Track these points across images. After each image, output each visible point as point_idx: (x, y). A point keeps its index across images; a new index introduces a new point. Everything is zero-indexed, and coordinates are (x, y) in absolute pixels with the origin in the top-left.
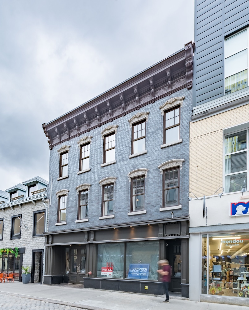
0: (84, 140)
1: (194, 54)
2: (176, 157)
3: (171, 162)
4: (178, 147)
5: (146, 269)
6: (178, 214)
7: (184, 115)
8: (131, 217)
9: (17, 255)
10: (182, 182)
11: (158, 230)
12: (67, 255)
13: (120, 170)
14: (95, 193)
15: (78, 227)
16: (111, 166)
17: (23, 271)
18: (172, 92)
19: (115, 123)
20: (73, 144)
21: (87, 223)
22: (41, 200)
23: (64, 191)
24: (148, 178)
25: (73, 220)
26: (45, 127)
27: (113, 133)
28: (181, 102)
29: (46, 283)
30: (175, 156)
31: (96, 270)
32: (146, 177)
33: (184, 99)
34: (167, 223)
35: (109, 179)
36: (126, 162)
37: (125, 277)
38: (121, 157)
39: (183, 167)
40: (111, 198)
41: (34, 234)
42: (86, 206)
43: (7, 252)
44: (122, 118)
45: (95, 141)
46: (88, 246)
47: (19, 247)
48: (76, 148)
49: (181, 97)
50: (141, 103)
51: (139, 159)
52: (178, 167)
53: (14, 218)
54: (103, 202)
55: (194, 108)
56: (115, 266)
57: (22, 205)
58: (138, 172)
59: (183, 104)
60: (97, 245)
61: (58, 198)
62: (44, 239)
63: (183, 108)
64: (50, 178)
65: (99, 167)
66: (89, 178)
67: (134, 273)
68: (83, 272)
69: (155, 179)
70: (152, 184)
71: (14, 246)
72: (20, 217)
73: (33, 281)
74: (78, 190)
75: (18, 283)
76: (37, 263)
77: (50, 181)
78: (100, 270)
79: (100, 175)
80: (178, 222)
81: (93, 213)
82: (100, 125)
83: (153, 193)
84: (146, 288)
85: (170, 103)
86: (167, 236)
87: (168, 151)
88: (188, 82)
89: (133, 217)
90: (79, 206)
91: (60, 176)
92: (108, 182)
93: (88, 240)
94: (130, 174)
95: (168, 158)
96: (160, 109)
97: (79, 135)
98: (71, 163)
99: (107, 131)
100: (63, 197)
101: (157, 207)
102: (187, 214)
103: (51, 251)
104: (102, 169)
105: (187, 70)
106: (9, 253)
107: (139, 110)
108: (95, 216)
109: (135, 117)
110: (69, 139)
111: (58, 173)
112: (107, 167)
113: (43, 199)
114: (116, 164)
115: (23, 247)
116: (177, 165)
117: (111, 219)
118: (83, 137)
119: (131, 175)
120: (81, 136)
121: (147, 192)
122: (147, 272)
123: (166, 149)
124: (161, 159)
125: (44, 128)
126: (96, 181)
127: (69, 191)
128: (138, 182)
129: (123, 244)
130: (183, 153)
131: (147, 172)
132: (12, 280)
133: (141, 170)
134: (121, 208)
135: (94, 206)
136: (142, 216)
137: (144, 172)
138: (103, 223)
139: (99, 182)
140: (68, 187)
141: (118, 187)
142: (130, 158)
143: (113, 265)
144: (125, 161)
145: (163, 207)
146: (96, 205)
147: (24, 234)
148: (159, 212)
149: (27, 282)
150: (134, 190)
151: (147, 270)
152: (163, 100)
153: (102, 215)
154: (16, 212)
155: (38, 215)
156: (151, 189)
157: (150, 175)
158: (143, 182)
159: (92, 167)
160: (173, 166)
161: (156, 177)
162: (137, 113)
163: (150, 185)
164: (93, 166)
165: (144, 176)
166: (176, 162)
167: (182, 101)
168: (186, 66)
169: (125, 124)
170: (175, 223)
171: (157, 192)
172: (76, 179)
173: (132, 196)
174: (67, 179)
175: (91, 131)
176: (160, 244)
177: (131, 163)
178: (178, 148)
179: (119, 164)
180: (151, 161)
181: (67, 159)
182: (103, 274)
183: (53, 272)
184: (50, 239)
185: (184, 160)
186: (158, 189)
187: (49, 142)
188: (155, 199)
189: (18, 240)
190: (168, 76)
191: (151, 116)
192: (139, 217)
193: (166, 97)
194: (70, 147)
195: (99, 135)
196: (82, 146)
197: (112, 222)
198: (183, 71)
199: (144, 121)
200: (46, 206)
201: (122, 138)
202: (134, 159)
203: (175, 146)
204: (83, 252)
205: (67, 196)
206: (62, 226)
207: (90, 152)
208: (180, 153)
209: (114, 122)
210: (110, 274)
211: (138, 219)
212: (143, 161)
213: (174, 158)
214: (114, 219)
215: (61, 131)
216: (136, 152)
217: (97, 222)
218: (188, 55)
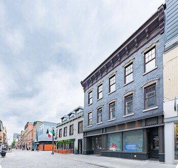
0: (99, 84)
1: (165, 11)
2: (153, 78)
3: (150, 82)
4: (155, 71)
6: (155, 112)
7: (158, 51)
8: (125, 118)
9: (72, 142)
10: (158, 92)
11: (142, 123)
12: (93, 140)
13: (118, 94)
14: (105, 109)
15: (97, 127)
16: (113, 93)
17: (75, 149)
18: (149, 41)
19: (115, 70)
20: (95, 87)
21: (102, 124)
22: (81, 116)
23: (91, 110)
24: (135, 95)
25: (95, 124)
26: (82, 83)
27: (114, 75)
28: (156, 44)
29: (84, 154)
31: (107, 147)
33: (158, 41)
34: (147, 118)
35: (112, 100)
37: (122, 150)
38: (119, 87)
39: (158, 83)
40: (114, 110)
41: (78, 132)
42: (101, 115)
44: (119, 66)
45: (105, 83)
46: (102, 135)
48: (96, 89)
49: (156, 41)
50: (130, 54)
51: (129, 85)
52: (155, 83)
53: (70, 126)
54: (110, 112)
55: (166, 44)
56: (117, 145)
57: (73, 120)
58: (129, 93)
59: (158, 45)
60: (107, 134)
61: (88, 114)
62: (83, 134)
63: (158, 47)
67: (128, 148)
68: (101, 148)
71: (71, 138)
72: (73, 125)
73: (78, 154)
74: (97, 109)
75: (73, 154)
76: (80, 145)
77: (84, 107)
78: (109, 147)
79: (108, 99)
80: (155, 117)
82: (107, 74)
83: (138, 102)
84: (135, 156)
85: (148, 48)
86: (148, 126)
88: (161, 30)
89: (127, 118)
90: (98, 117)
91: (89, 104)
92: (112, 102)
93: (103, 133)
95: (148, 80)
96: (142, 53)
97: (97, 82)
98: (94, 96)
99: (111, 76)
100: (91, 113)
101: (141, 110)
102: (162, 111)
103: (86, 139)
104: (108, 96)
105: (160, 23)
106: (69, 141)
107: (128, 59)
108: (105, 120)
109: (126, 63)
110: (93, 85)
111: (88, 102)
112: (111, 94)
114: (116, 92)
115: (74, 138)
118: (99, 82)
119: (125, 95)
121: (134, 102)
123: (147, 75)
124: (143, 82)
127: (93, 110)
128: (129, 98)
129: (121, 133)
130: (158, 74)
131: (134, 91)
134: (119, 114)
136: (132, 116)
137: (132, 92)
138: (110, 123)
139: (107, 102)
140: (93, 108)
141: (118, 103)
142: (124, 86)
144: (121, 88)
145: (145, 109)
146: (106, 115)
147: (74, 133)
148: (142, 113)
149: (76, 154)
150: (126, 103)
151: (136, 146)
152: (143, 47)
153: (109, 119)
154: (71, 123)
155: (80, 123)
157: (136, 93)
158: (132, 97)
159: (103, 96)
160: (152, 84)
161: (140, 93)
162: (127, 61)
163: (136, 98)
165: (132, 94)
166: (153, 81)
168: (159, 21)
169: (121, 69)
170: (153, 117)
171: (141, 101)
172: (96, 104)
173: (125, 106)
174: (92, 104)
175: (103, 78)
176: (144, 131)
177: (124, 89)
179: (118, 91)
180: (137, 84)
181: (92, 95)
182: (110, 149)
183: (87, 148)
184: (85, 134)
185: (159, 78)
186: (141, 99)
187: (84, 89)
188: (139, 106)
189: (72, 135)
190: (147, 32)
191: (136, 59)
192: (130, 117)
193: (146, 45)
194: (93, 89)
195: (107, 79)
196: (98, 87)
197: (115, 122)
199: (132, 63)
200: (83, 119)
202: (126, 86)
203: (153, 72)
204: (100, 138)
206: (90, 127)
207: (103, 88)
208: (156, 75)
210: (114, 149)
212: (132, 86)
214: (116, 120)
215: (89, 82)
216: (127, 82)
217: (107, 123)
218: (161, 13)
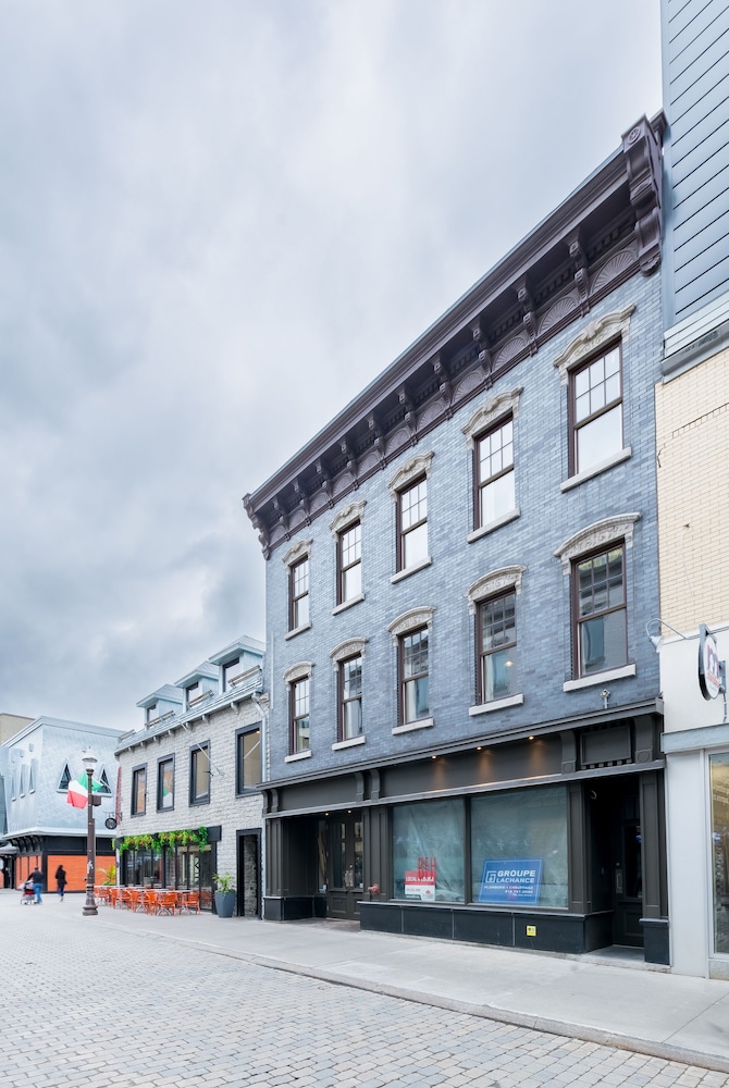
0: (344, 516)
2: (611, 510)
3: (595, 531)
4: (619, 474)
5: (532, 873)
6: (624, 695)
7: (636, 367)
8: (480, 719)
9: (205, 847)
10: (635, 589)
11: (561, 752)
12: (320, 840)
13: (442, 584)
14: (378, 663)
15: (339, 763)
16: (419, 575)
17: (219, 885)
18: (592, 303)
19: (424, 448)
20: (318, 535)
21: (362, 747)
22: (248, 699)
23: (303, 666)
24: (526, 594)
25: (327, 745)
26: (250, 503)
27: (422, 477)
28: (624, 326)
29: (270, 917)
30: (611, 508)
31: (392, 881)
32: (518, 592)
33: (632, 312)
34: (587, 729)
35: (414, 614)
36: (460, 556)
37: (470, 897)
38: (446, 543)
39: (636, 540)
40: (421, 670)
41: (240, 790)
42: (360, 699)
43: (184, 839)
44: (444, 426)
45: (373, 512)
46: (366, 813)
47: (208, 826)
48: (327, 543)
49: (620, 310)
50: (498, 366)
51: (498, 541)
52: (622, 541)
53: (194, 753)
54: (402, 683)
55: (667, 335)
56: (441, 868)
57: (209, 716)
58: (495, 581)
59: (632, 330)
60: (390, 808)
61: (288, 689)
62: (260, 800)
63: (632, 341)
64: (268, 638)
65: (386, 584)
66: (361, 620)
67: (495, 887)
69: (548, 594)
70: (538, 610)
71: (199, 823)
72: (205, 748)
73: (241, 912)
74: (335, 659)
75: (209, 915)
76: (248, 864)
77: (268, 644)
78: (402, 881)
79: (391, 608)
80: (623, 721)
81: (375, 718)
82: (385, 463)
83: (543, 637)
84: (532, 931)
85: (587, 340)
86: (588, 767)
87: (585, 496)
88: (642, 251)
89: (486, 718)
90: (341, 704)
91: (291, 629)
92: (411, 623)
93: (366, 797)
94: (471, 592)
95: (586, 517)
96: (557, 366)
97: (332, 504)
98: (316, 585)
99: (402, 476)
100: (302, 684)
101: (555, 681)
102: (655, 692)
103: (278, 830)
104: (393, 588)
105: (638, 214)
106: (188, 840)
107: (490, 391)
108: (380, 727)
109: (480, 415)
110: (309, 521)
111: (286, 619)
112: (409, 580)
113: (254, 696)
114: (431, 569)
115: (216, 824)
116: (616, 534)
117: (425, 732)
118: (342, 507)
119: (475, 592)
120: (338, 507)
121: (523, 637)
122: (536, 883)
123: (580, 492)
124: (563, 527)
125: (247, 508)
126: (380, 626)
127: (313, 666)
129: (461, 803)
130: (636, 492)
131: (520, 575)
132: (196, 909)
133: (504, 573)
134: (449, 696)
135: (378, 697)
136: (513, 711)
137: (512, 576)
138: (404, 743)
139: (388, 626)
140: (312, 655)
141: (440, 636)
142: (470, 543)
143: (435, 866)
144: (456, 552)
145: (574, 676)
146: (382, 695)
147: (217, 792)
148: (563, 695)
149: (229, 915)
151: (536, 878)
152: (565, 336)
153: (401, 720)
154: (197, 737)
155: (246, 738)
156: (536, 625)
157: (531, 582)
158: (511, 610)
159: (367, 589)
160: (604, 541)
161: (548, 585)
162: (485, 400)
163: (531, 615)
164: (370, 584)
165: (511, 589)
166: (612, 525)
167: (628, 320)
168: (633, 203)
169: (453, 442)
170: (613, 724)
171: (556, 633)
172: (331, 630)
173: (479, 656)
174: (308, 633)
175: (361, 486)
176: (570, 795)
177: (473, 557)
178: (616, 480)
179: (440, 566)
180: (533, 538)
181: (307, 578)
182: (410, 890)
183: (284, 887)
184: (275, 799)
185: (638, 514)
186: (558, 622)
187: (262, 541)
188: (547, 656)
189: (204, 807)
190: (576, 254)
191: (528, 398)
192: (502, 716)
193: (574, 324)
194: (312, 542)
195: (383, 491)
196: (341, 533)
197: (428, 739)
198: (627, 221)
199: (509, 417)
200: (262, 713)
201: (446, 487)
202: (481, 542)
203: (609, 475)
205: (310, 679)
206: (300, 763)
207: (362, 546)
208: (625, 494)
209: (422, 443)
210: (428, 892)
211: (499, 722)
212: (509, 543)
213: (605, 515)
214: (432, 730)
215: (288, 504)
216: (489, 521)
217: (387, 744)
218: (638, 163)
